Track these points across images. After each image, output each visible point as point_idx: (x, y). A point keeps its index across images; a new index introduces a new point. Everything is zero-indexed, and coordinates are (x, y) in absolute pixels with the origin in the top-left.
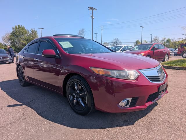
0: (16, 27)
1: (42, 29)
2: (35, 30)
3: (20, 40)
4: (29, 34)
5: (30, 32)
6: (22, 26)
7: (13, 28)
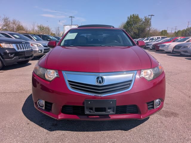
0: (131, 16)
1: (153, 15)
2: (148, 18)
3: (132, 29)
4: (141, 23)
5: (143, 20)
6: (136, 14)
7: (128, 18)
